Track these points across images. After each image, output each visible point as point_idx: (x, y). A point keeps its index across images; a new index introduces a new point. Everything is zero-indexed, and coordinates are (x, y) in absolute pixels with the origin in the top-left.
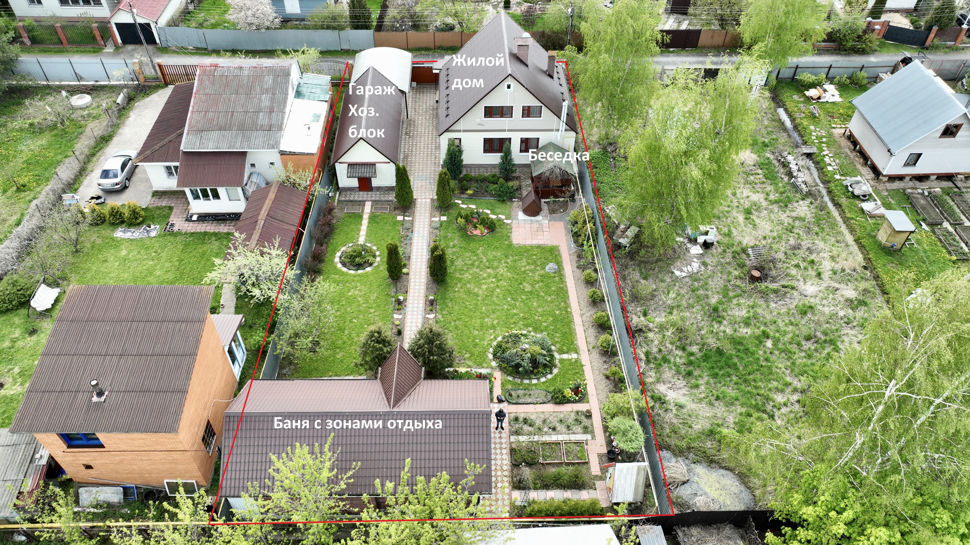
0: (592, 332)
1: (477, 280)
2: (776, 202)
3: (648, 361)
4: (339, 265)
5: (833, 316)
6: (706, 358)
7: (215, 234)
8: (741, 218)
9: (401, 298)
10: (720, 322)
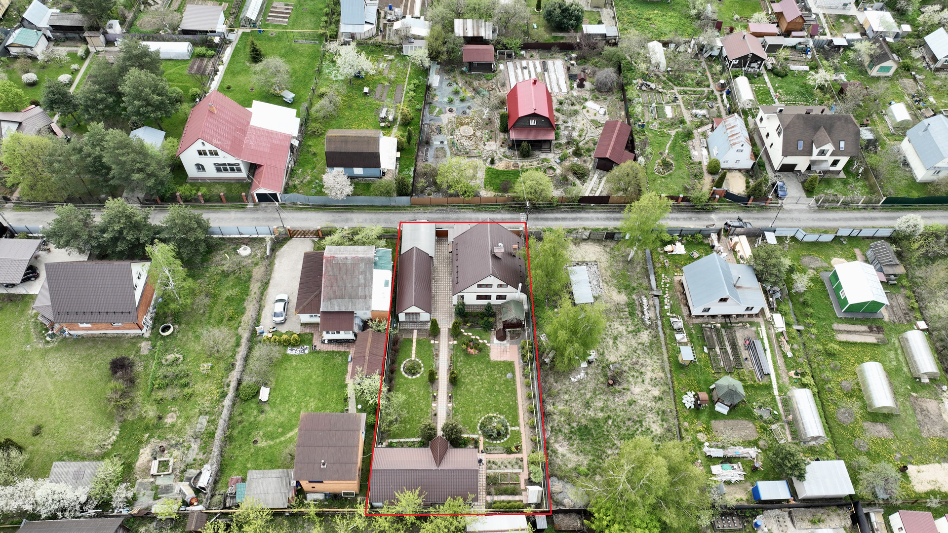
0: (527, 414)
1: (472, 383)
2: (631, 332)
3: (552, 431)
4: (403, 373)
5: (645, 406)
6: (579, 429)
7: (338, 352)
8: (611, 342)
9: (435, 394)
10: (589, 410)
